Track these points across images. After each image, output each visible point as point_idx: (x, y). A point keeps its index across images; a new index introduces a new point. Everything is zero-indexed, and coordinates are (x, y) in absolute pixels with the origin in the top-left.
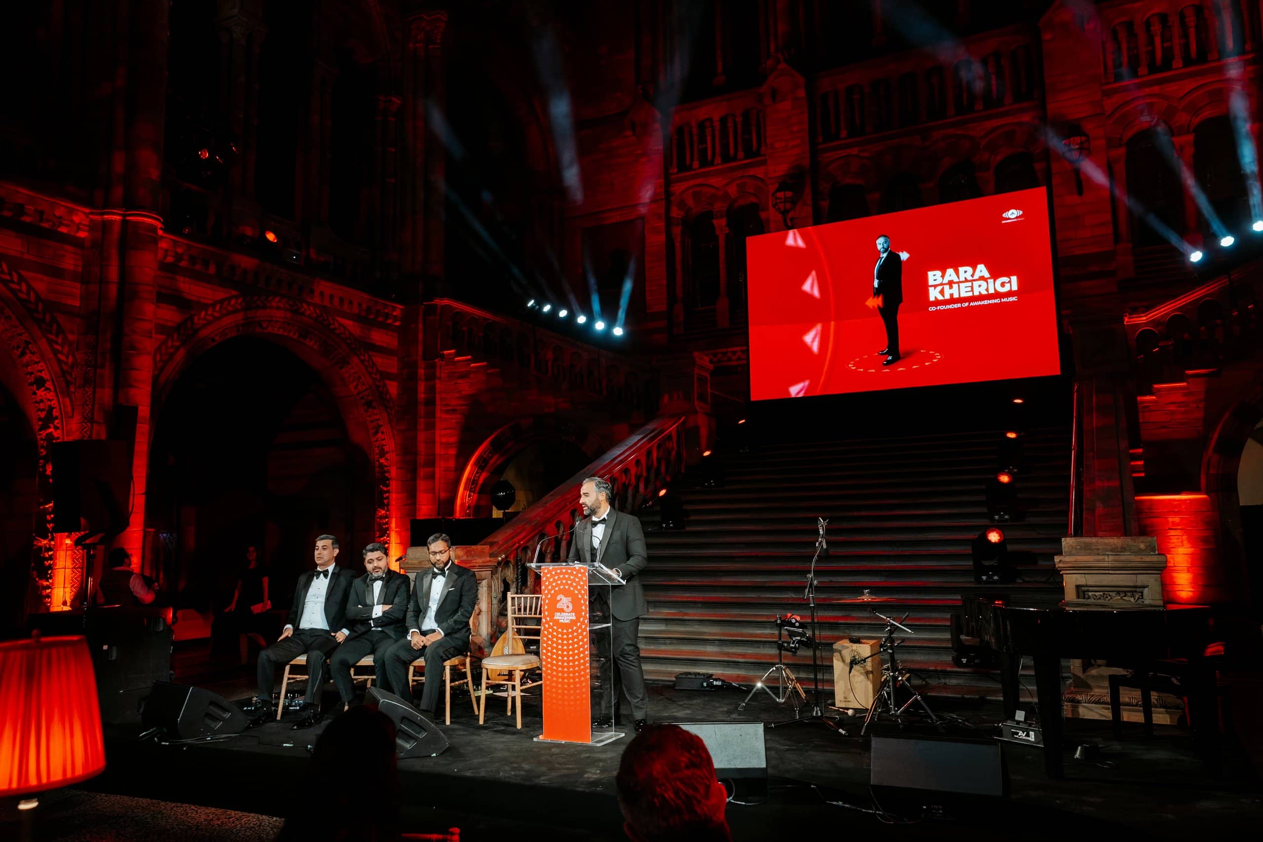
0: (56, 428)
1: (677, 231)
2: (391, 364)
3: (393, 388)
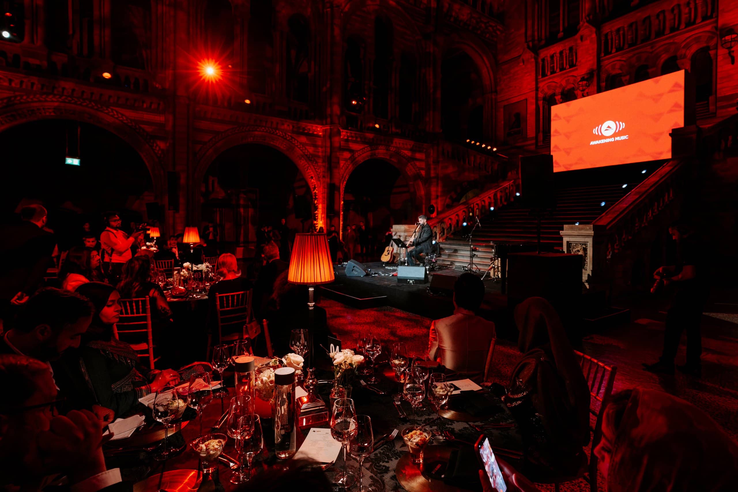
0: (317, 190)
1: (541, 103)
2: (423, 165)
3: (423, 173)
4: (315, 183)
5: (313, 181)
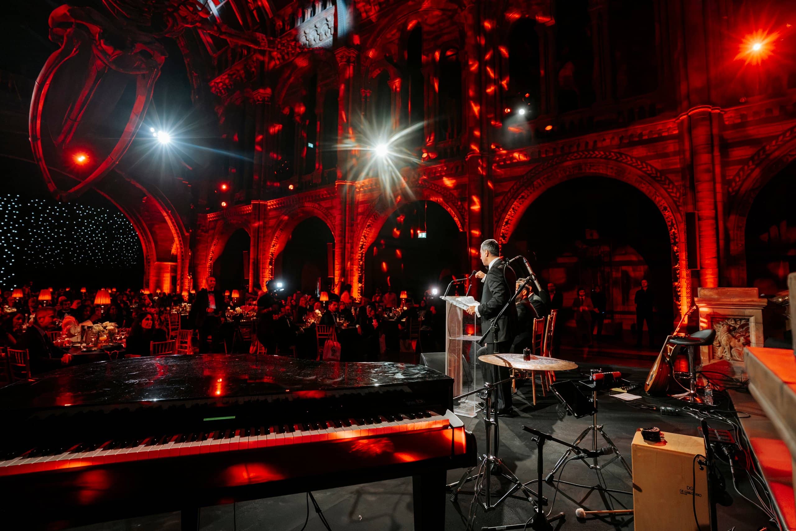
4: (671, 216)
5: (668, 213)
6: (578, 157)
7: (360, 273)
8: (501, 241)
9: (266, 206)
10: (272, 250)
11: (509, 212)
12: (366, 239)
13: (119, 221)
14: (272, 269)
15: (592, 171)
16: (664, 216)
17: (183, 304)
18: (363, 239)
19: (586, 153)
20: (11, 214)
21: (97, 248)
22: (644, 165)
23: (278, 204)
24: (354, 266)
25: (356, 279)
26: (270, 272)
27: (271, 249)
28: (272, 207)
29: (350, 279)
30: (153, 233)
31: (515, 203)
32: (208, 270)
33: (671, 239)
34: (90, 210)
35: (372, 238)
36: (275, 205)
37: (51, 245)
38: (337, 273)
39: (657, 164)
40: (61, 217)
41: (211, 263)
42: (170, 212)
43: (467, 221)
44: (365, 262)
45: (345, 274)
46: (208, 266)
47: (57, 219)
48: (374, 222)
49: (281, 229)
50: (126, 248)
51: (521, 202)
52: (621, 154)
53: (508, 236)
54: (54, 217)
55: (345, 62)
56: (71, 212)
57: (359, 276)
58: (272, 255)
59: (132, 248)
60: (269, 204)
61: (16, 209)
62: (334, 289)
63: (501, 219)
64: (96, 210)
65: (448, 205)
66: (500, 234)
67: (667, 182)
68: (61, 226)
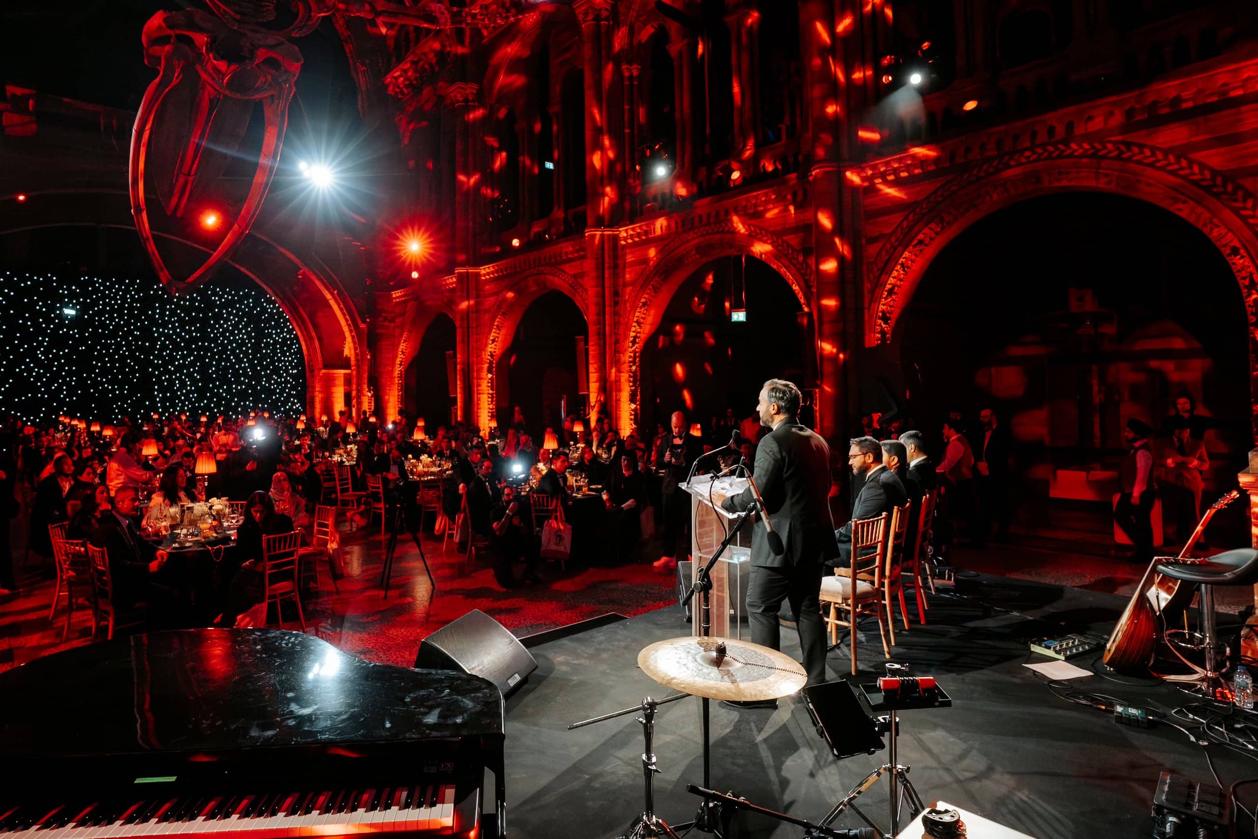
4: (1249, 267)
5: (1241, 261)
6: (1034, 157)
7: (632, 386)
8: (880, 325)
9: (478, 275)
10: (490, 348)
11: (895, 272)
12: (641, 328)
13: (270, 308)
14: (491, 379)
15: (1065, 183)
16: (1233, 266)
17: (349, 447)
18: (635, 326)
19: (1051, 148)
20: (131, 309)
21: (241, 352)
22: (1184, 163)
23: (497, 272)
24: (622, 374)
25: (625, 395)
26: (490, 385)
27: (490, 346)
28: (487, 277)
29: (616, 395)
30: (316, 326)
31: (906, 254)
32: (397, 382)
33: (1249, 313)
34: (229, 294)
35: (651, 325)
36: (493, 274)
37: (182, 349)
38: (594, 386)
39: (1215, 158)
40: (192, 308)
41: (400, 371)
42: (335, 292)
43: (814, 290)
44: (641, 367)
45: (608, 389)
46: (397, 375)
47: (187, 310)
48: (652, 296)
49: (503, 313)
50: (281, 348)
51: (918, 253)
52: (1129, 145)
53: (894, 316)
54: (184, 309)
55: (593, 20)
56: (206, 299)
57: (631, 390)
58: (492, 355)
59: (290, 348)
60: (483, 272)
61: (137, 301)
62: (589, 414)
63: (879, 284)
64: (237, 294)
65: (781, 263)
66: (877, 313)
67: (1240, 194)
68: (192, 322)
